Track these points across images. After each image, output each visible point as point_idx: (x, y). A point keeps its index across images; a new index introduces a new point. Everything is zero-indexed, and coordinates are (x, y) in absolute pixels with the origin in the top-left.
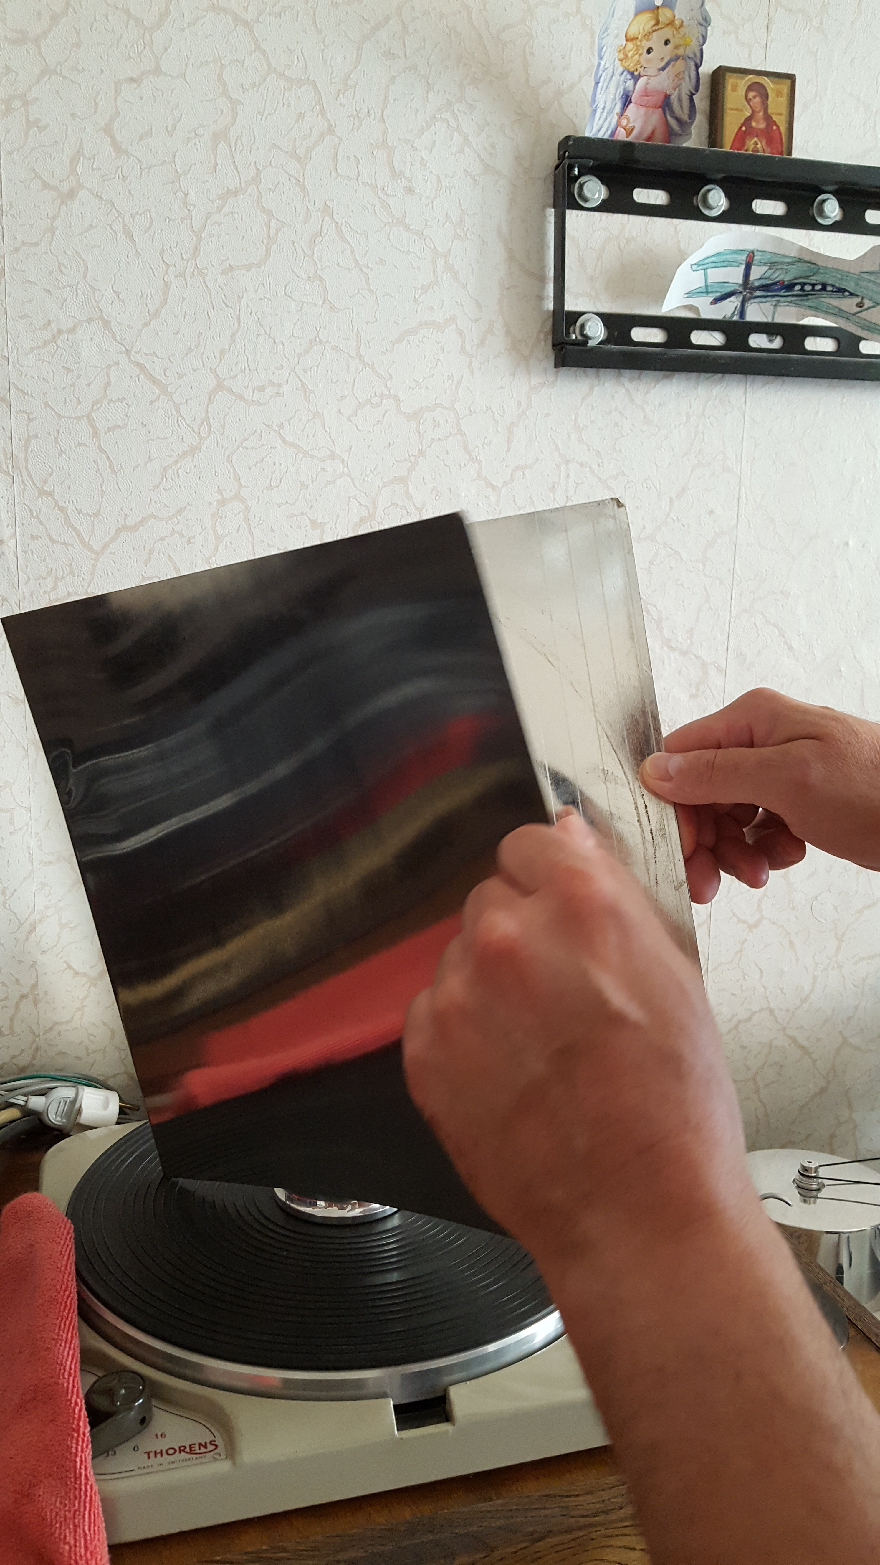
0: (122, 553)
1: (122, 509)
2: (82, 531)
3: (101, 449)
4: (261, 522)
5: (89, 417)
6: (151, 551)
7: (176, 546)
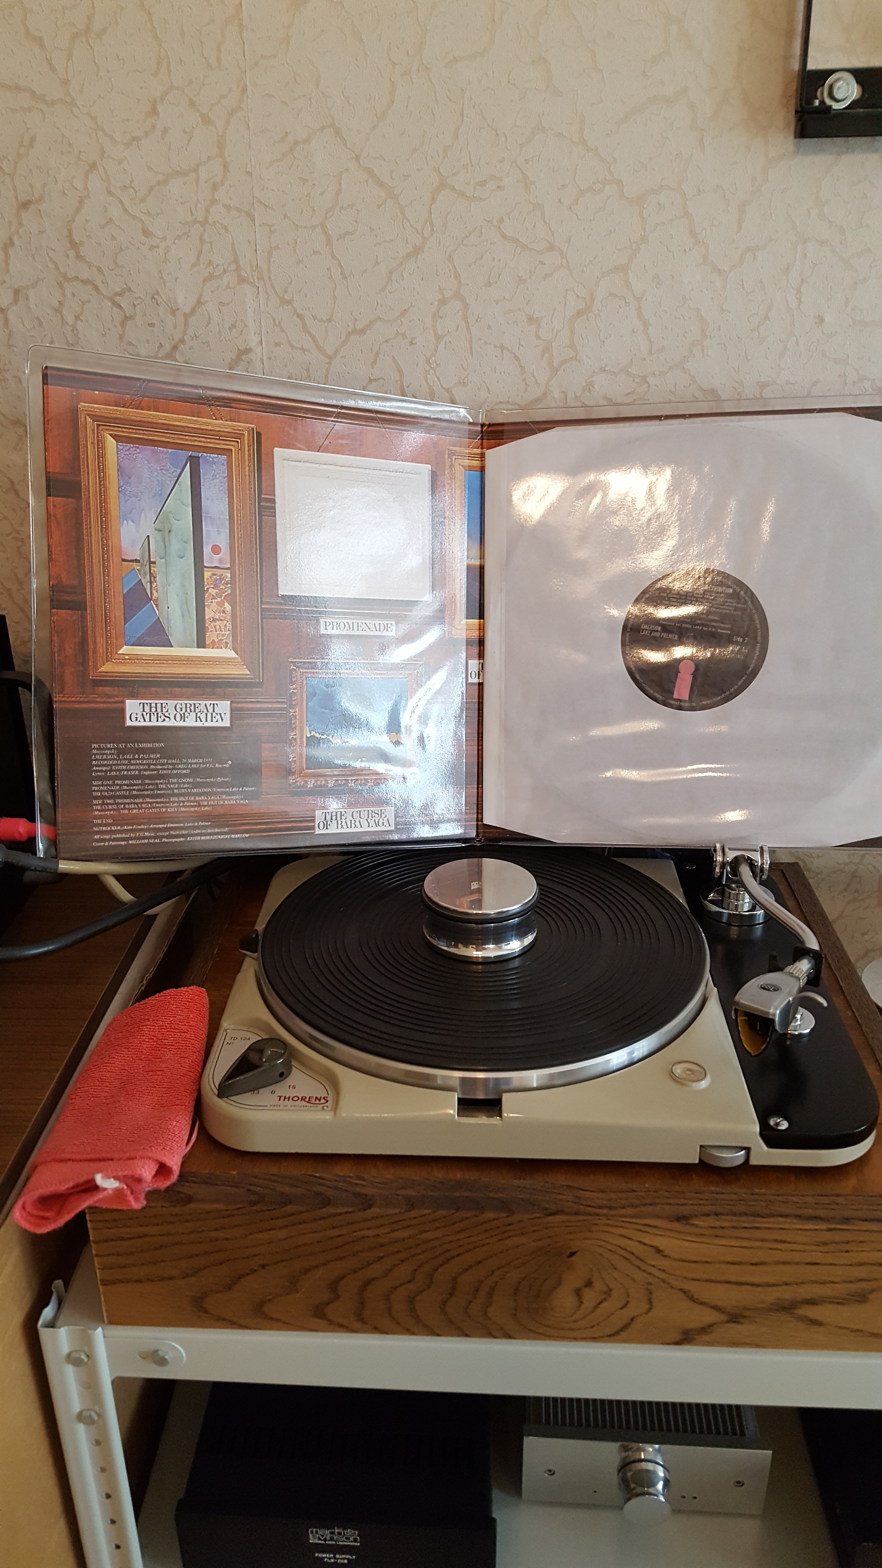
0: (352, 356)
1: (352, 314)
2: (317, 337)
3: (333, 257)
4: (479, 320)
5: (323, 226)
6: (377, 354)
7: (400, 347)
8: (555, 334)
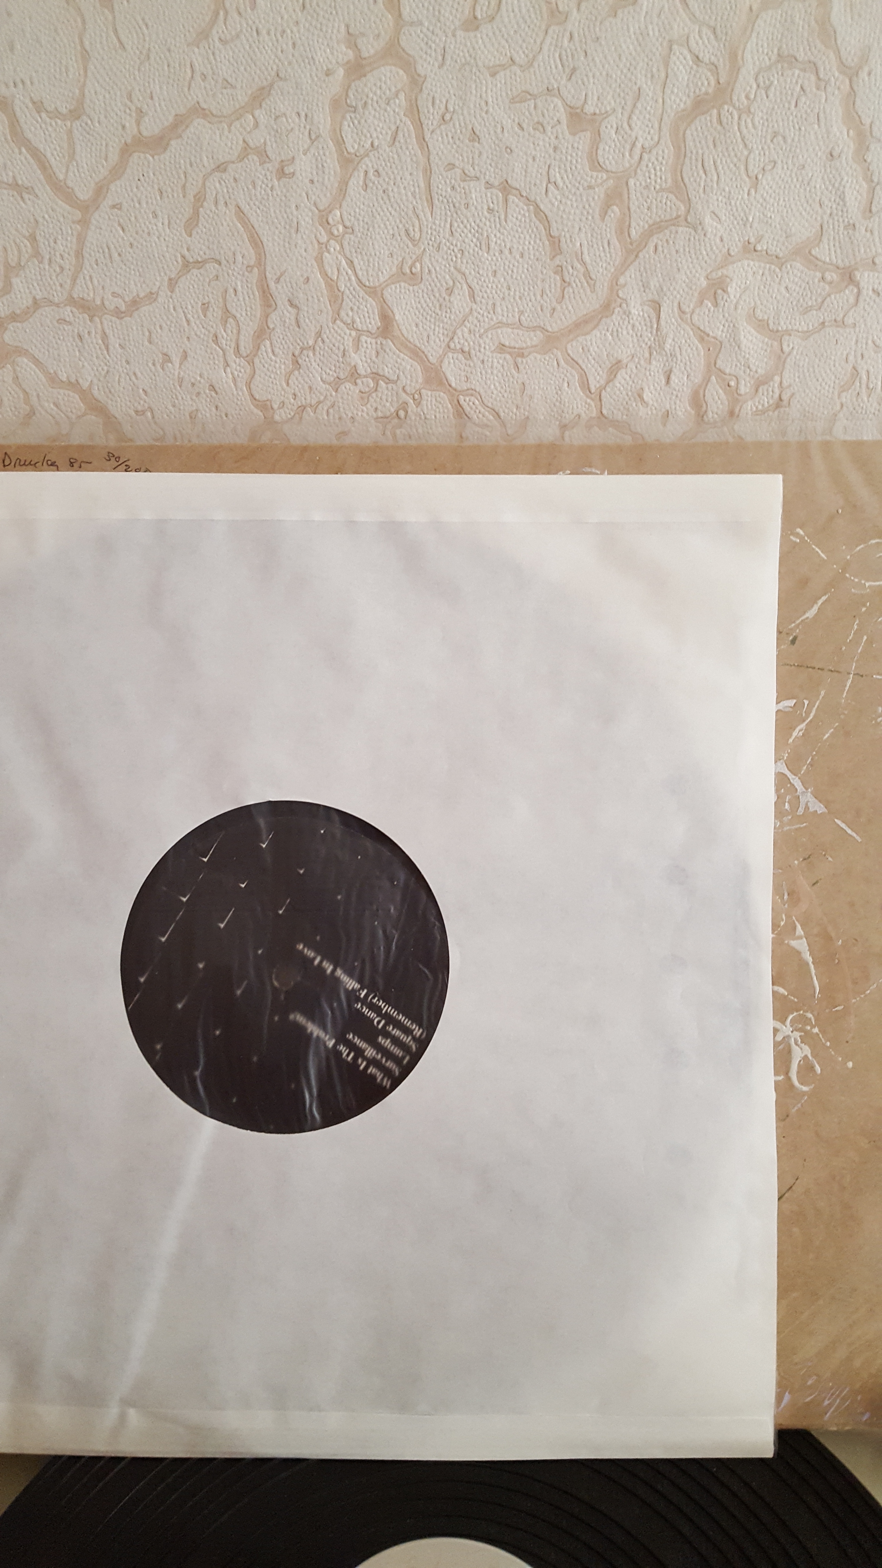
0: (137, 205)
1: (130, 98)
2: (49, 155)
4: (447, 117)
6: (199, 199)
7: (254, 183)
8: (636, 157)
